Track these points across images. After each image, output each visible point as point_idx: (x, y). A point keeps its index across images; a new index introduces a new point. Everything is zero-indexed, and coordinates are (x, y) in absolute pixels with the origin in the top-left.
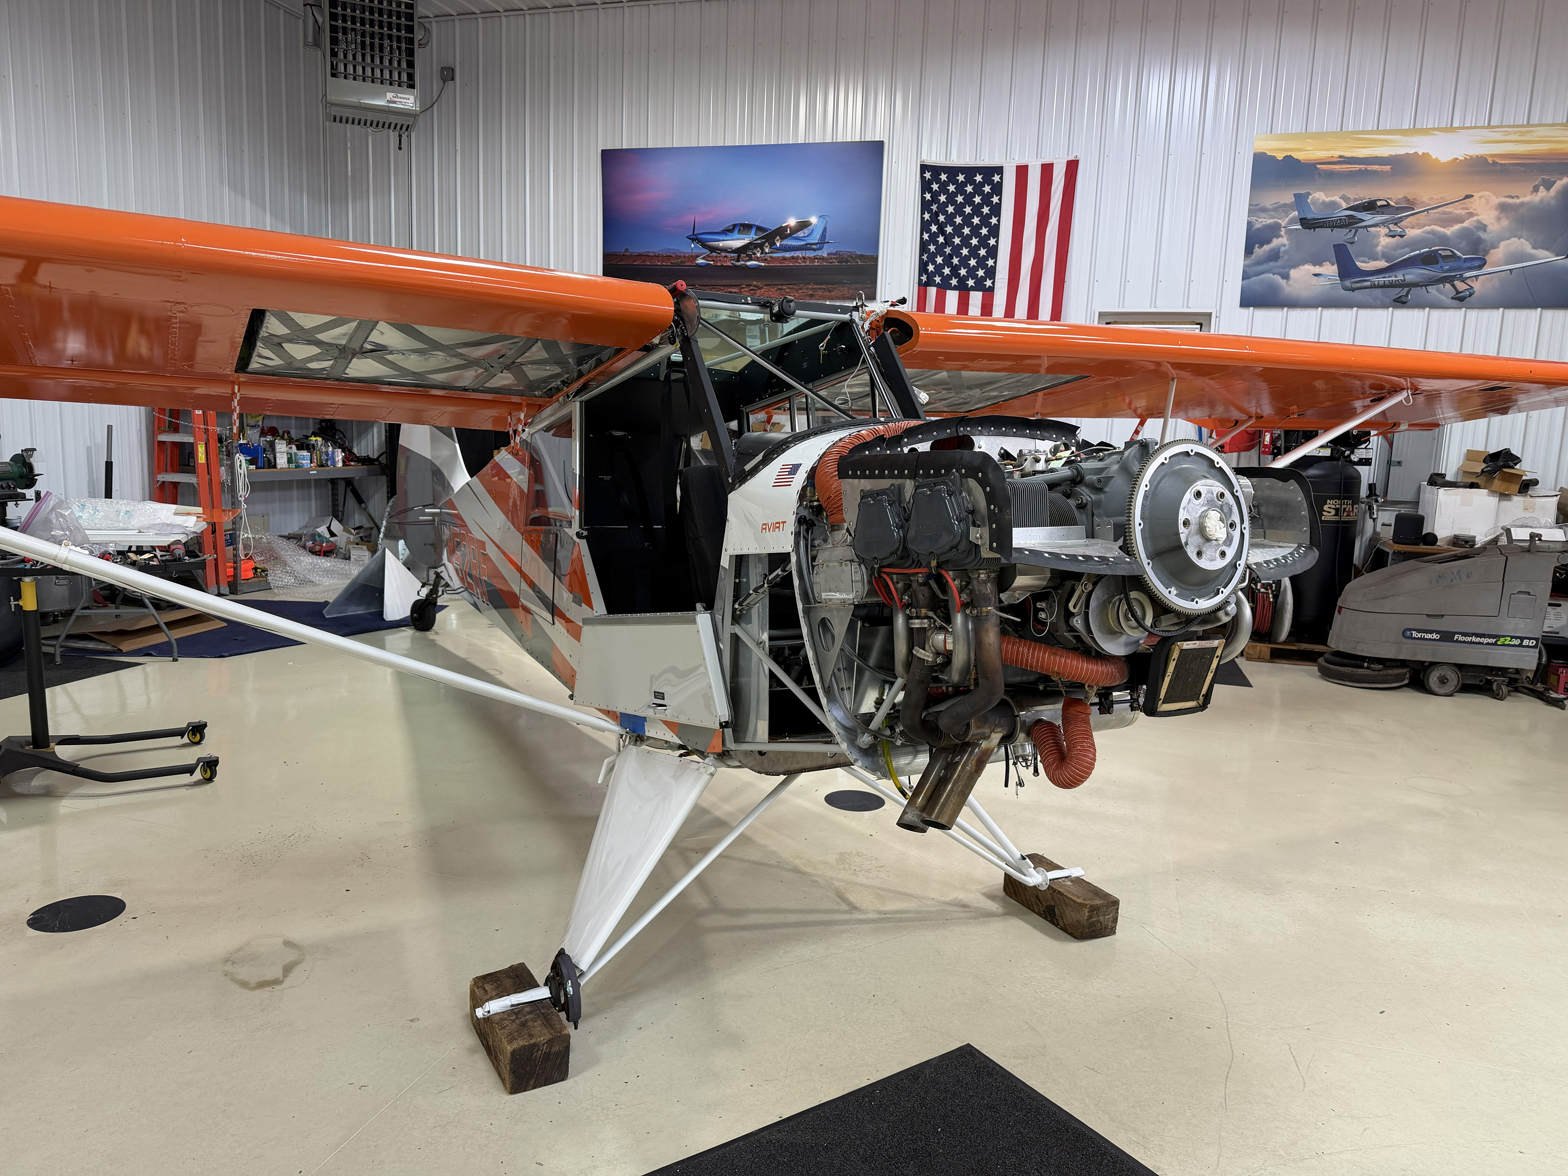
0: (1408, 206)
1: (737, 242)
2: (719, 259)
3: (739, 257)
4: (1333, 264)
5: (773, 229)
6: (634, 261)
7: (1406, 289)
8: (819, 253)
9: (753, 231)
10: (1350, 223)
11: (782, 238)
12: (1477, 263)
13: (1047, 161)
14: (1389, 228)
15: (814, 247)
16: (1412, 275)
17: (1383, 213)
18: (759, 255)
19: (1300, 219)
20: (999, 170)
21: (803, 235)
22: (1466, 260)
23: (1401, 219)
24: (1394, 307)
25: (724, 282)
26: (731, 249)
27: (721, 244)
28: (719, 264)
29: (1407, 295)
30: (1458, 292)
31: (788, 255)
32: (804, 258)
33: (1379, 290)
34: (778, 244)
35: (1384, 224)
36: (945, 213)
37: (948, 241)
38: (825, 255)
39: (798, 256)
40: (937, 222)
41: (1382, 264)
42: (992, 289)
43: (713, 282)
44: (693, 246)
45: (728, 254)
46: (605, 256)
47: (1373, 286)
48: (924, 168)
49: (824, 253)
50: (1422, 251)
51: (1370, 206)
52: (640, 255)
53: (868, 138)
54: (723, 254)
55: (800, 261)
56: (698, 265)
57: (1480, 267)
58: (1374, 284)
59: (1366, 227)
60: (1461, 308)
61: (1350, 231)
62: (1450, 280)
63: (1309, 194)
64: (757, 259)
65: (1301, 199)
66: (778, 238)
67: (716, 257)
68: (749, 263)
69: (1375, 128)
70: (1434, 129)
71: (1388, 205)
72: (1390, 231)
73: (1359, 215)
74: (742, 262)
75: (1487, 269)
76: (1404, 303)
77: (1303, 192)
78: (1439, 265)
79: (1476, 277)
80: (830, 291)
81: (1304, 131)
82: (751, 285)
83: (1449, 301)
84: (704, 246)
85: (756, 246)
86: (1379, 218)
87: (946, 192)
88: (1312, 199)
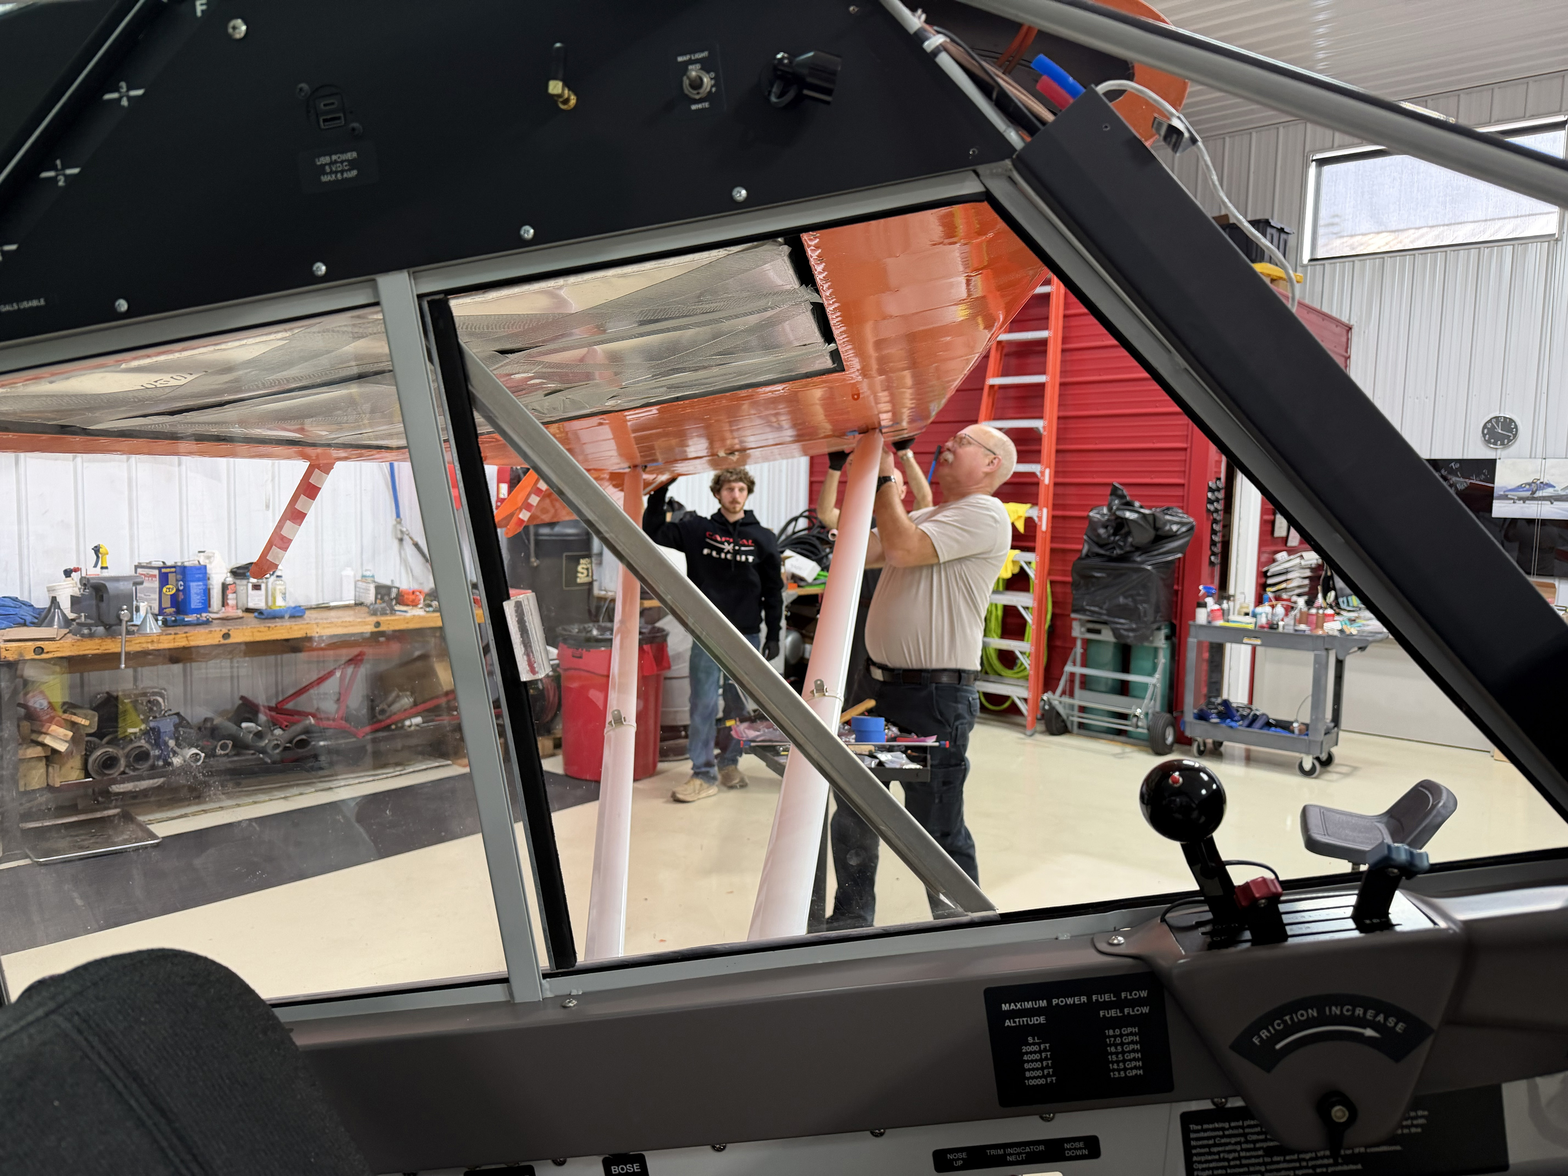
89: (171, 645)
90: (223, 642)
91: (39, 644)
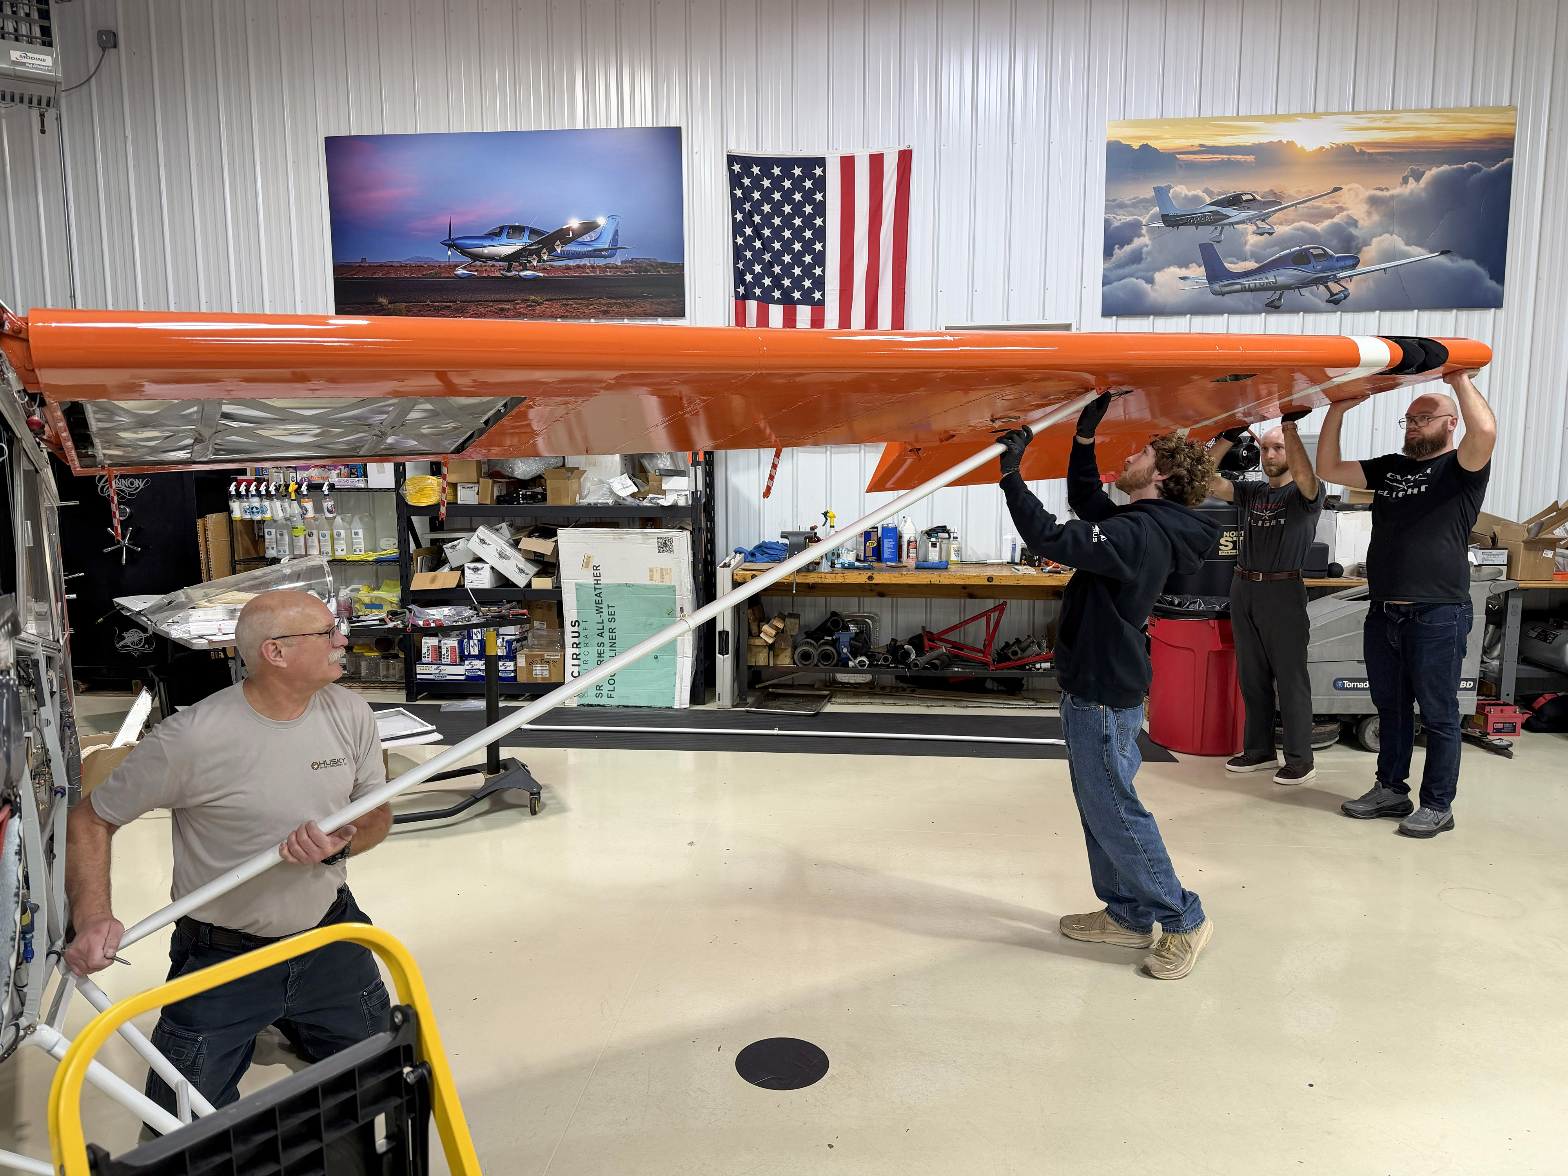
0: (1275, 200)
1: (506, 248)
2: (484, 269)
3: (510, 266)
4: (1200, 266)
5: (551, 232)
6: (374, 273)
7: (1278, 292)
8: (611, 261)
9: (527, 234)
10: (1214, 220)
11: (564, 243)
12: (1350, 262)
13: (876, 151)
14: (1256, 225)
15: (604, 253)
16: (1284, 276)
17: (1249, 209)
18: (535, 263)
19: (1162, 216)
20: (821, 162)
21: (589, 239)
22: (1338, 259)
23: (1268, 215)
24: (1267, 312)
25: (493, 297)
26: (500, 256)
27: (486, 251)
28: (485, 275)
29: (1280, 299)
30: (1332, 295)
31: (572, 263)
32: (592, 267)
33: (1249, 293)
34: (559, 250)
35: (1250, 220)
36: (761, 213)
37: (767, 246)
38: (620, 264)
39: (585, 265)
40: (752, 224)
41: (1252, 265)
42: (821, 302)
43: (479, 297)
44: (449, 253)
45: (496, 263)
46: (337, 268)
47: (1244, 290)
48: (732, 159)
49: (617, 261)
50: (1292, 250)
51: (1235, 201)
52: (381, 266)
53: (663, 124)
54: (490, 263)
55: (587, 270)
56: (459, 277)
57: (1354, 266)
58: (1245, 287)
59: (1232, 224)
60: (1335, 312)
61: (1216, 228)
62: (1323, 281)
63: (1170, 188)
64: (534, 268)
65: (1161, 194)
66: (558, 242)
67: (481, 266)
68: (523, 274)
69: (1235, 115)
70: (1296, 115)
71: (1254, 199)
72: (1258, 228)
73: (1224, 211)
74: (514, 273)
75: (1360, 269)
76: (1277, 308)
77: (1163, 186)
78: (1311, 265)
79: (1350, 277)
80: (627, 306)
81: (1160, 117)
82: (528, 300)
83: (1323, 305)
84: (464, 253)
85: (531, 253)
86: (1245, 214)
87: (760, 188)
88: (1173, 193)
89: (833, 581)
90: (868, 582)
91: (754, 572)
